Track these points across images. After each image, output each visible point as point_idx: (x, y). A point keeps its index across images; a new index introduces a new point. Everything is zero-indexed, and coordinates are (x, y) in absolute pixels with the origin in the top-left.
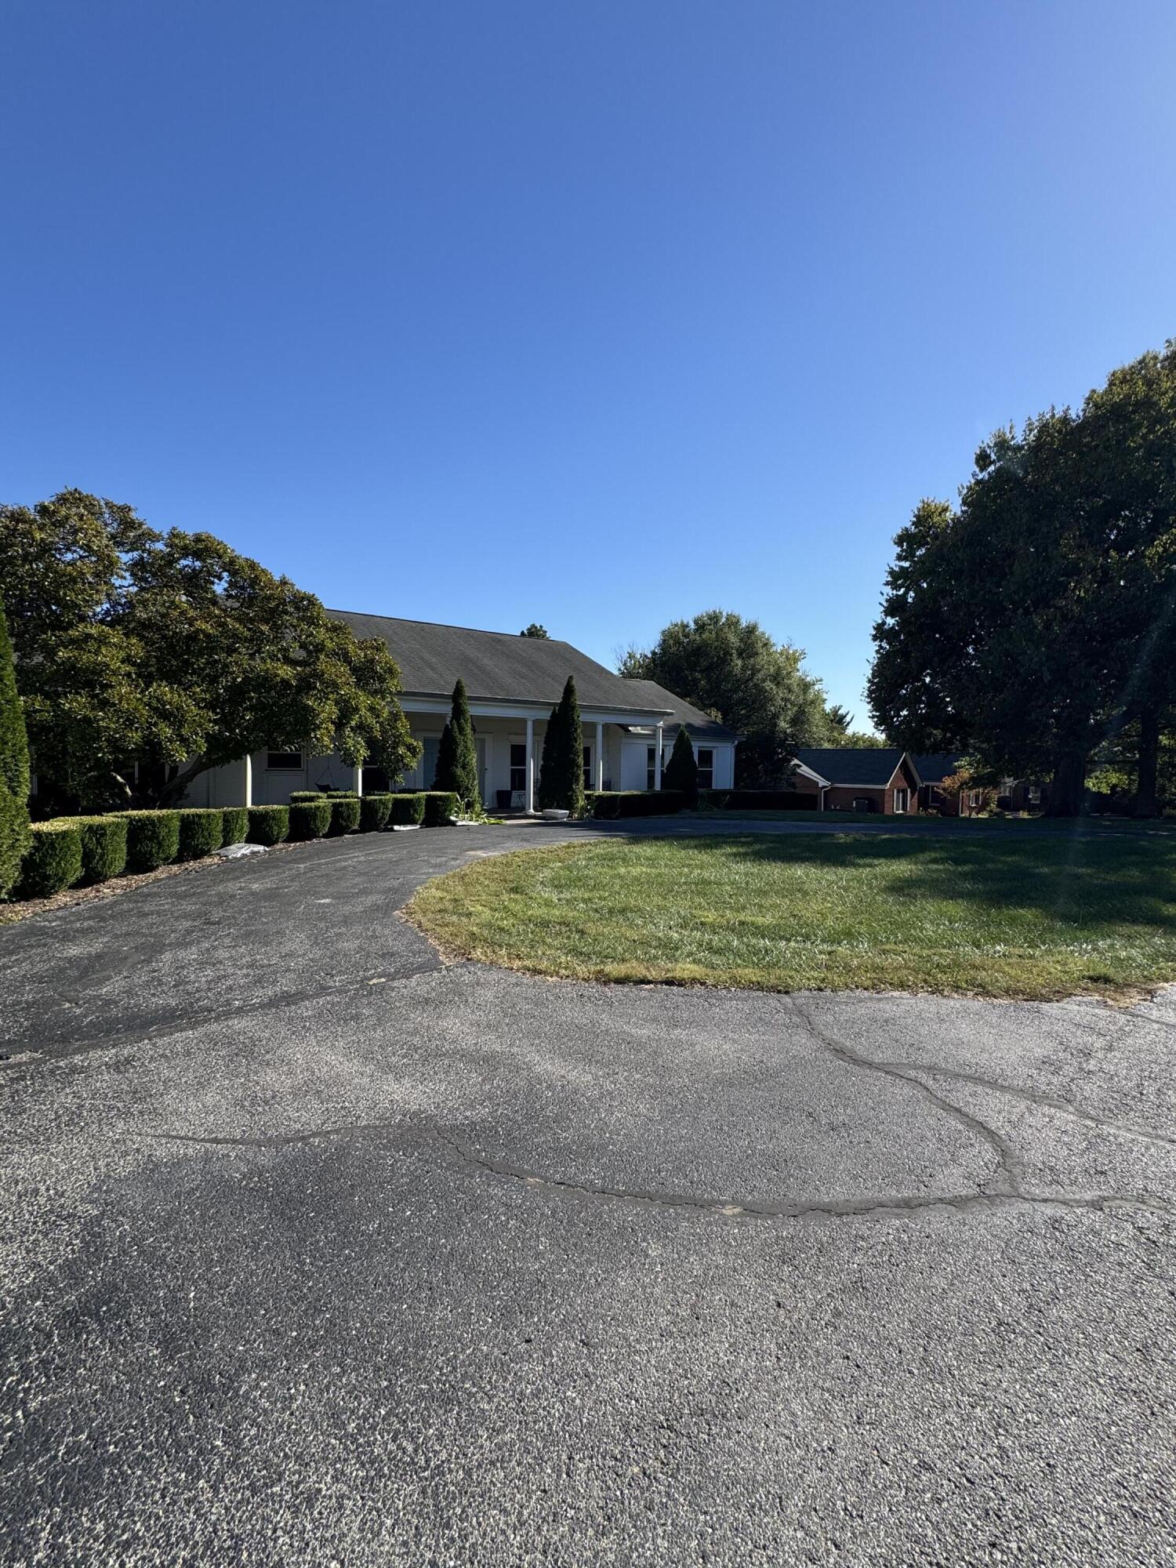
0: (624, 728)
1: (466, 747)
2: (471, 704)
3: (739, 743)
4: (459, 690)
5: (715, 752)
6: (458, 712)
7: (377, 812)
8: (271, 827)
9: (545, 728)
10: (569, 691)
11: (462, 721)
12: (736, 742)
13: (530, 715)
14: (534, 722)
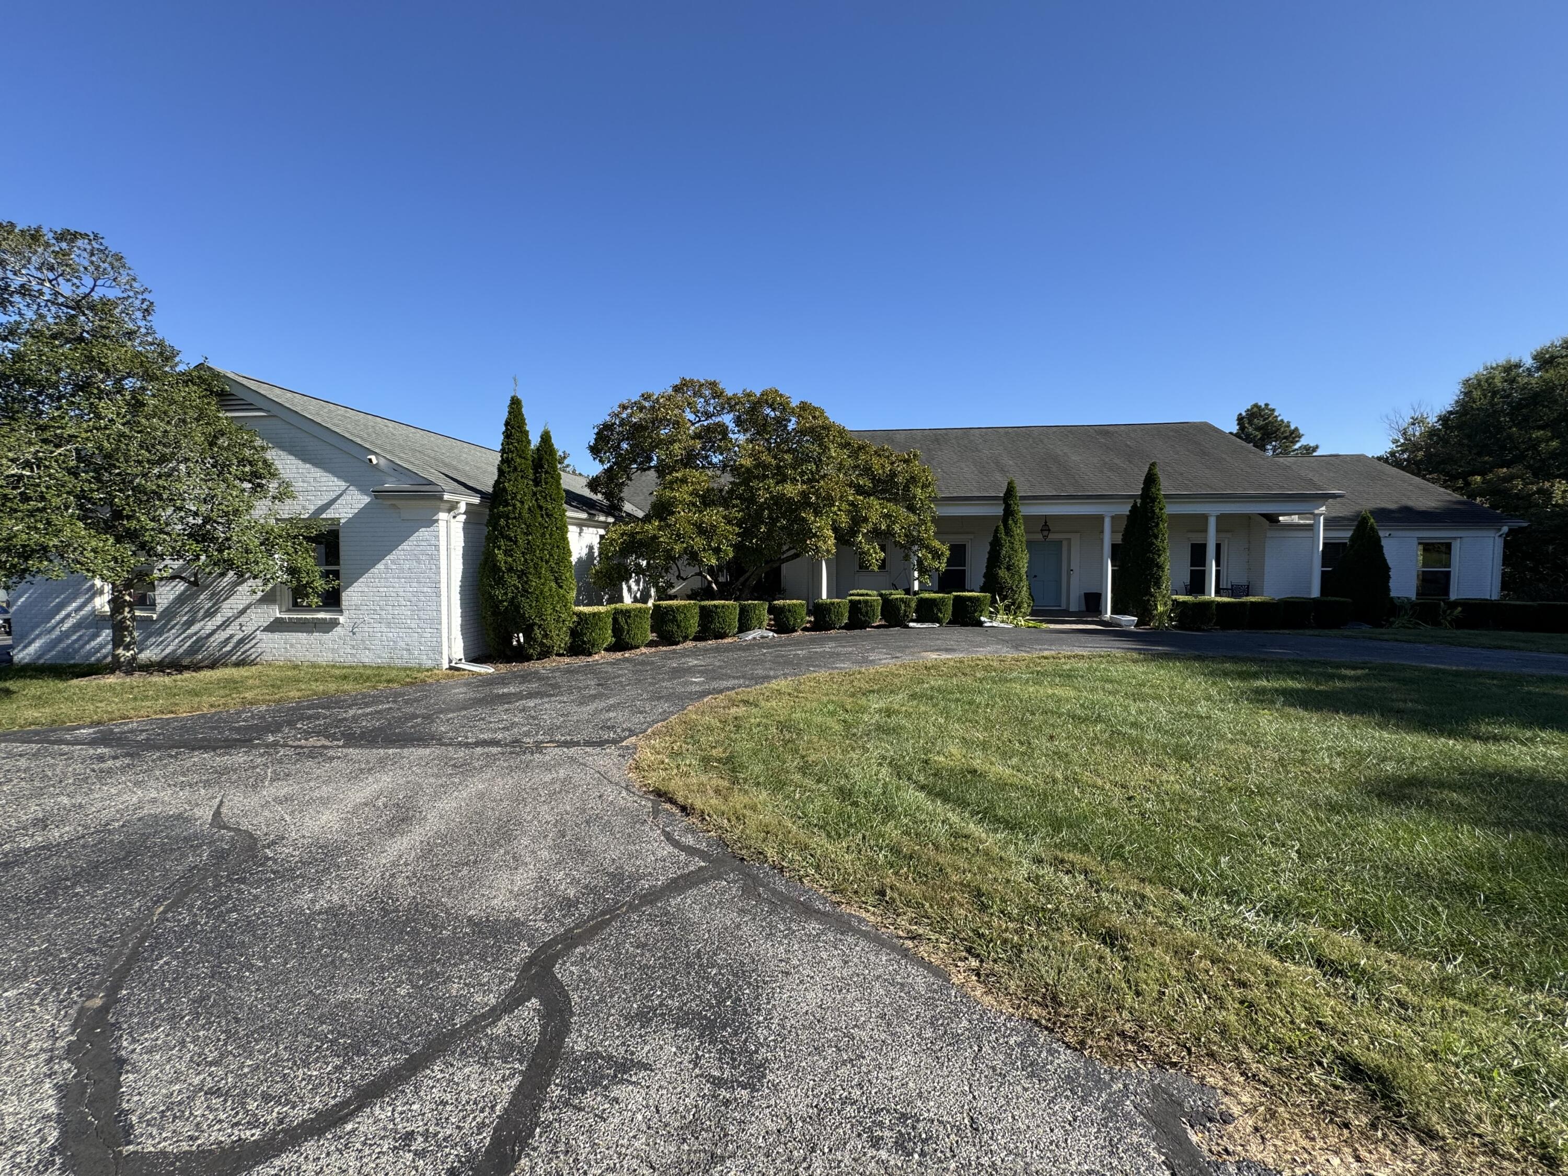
0: (1272, 519)
1: (1012, 549)
2: (1022, 504)
3: (1511, 531)
4: (1010, 492)
5: (1456, 547)
6: (1009, 512)
7: (899, 609)
8: (787, 619)
9: (1124, 523)
10: (1150, 480)
11: (1010, 522)
12: (1505, 529)
13: (1108, 511)
14: (1113, 517)
